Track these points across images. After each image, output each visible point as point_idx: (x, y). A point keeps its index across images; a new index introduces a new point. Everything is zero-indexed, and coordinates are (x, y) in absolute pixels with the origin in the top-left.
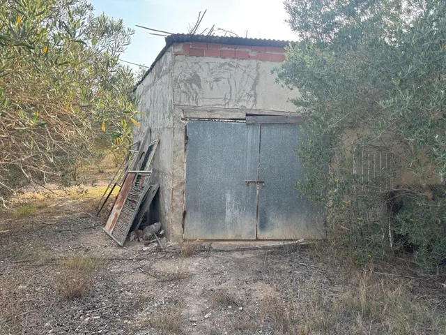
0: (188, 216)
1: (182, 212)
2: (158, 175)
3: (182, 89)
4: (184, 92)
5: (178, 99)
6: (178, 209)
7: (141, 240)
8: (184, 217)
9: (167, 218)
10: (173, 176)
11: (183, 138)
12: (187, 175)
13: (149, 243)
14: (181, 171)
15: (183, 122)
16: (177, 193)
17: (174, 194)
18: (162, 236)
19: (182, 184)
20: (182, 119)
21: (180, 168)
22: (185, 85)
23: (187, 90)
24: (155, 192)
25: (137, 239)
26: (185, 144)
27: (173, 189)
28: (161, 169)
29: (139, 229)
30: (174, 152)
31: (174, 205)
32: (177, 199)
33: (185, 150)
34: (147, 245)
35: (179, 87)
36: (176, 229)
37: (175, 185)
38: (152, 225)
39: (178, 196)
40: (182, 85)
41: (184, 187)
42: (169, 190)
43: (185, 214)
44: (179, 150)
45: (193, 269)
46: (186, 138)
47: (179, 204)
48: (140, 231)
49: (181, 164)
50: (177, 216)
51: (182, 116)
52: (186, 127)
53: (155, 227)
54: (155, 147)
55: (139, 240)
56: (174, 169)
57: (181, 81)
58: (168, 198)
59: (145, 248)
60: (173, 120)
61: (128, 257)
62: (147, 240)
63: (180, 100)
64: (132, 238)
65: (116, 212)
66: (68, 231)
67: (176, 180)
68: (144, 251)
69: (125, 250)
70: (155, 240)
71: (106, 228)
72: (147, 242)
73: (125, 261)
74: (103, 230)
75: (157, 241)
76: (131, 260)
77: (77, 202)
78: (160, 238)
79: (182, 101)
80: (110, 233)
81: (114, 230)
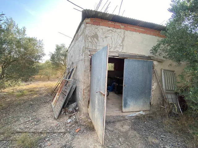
1: (88, 100)
2: (76, 81)
4: (90, 42)
6: (86, 99)
7: (67, 113)
8: (89, 104)
9: (80, 102)
10: (84, 83)
14: (88, 80)
15: (89, 56)
16: (86, 91)
17: (84, 91)
18: (76, 111)
19: (88, 87)
22: (91, 39)
23: (92, 41)
24: (74, 89)
25: (65, 113)
26: (90, 67)
27: (84, 89)
28: (77, 79)
29: (66, 107)
30: (85, 71)
31: (84, 97)
33: (90, 70)
34: (70, 117)
36: (85, 109)
37: (85, 87)
39: (86, 93)
40: (89, 39)
42: (82, 89)
43: (89, 102)
47: (87, 97)
48: (67, 109)
49: (88, 77)
50: (86, 102)
51: (89, 53)
52: (91, 59)
53: (74, 105)
54: (75, 69)
56: (84, 79)
57: (89, 36)
58: (81, 93)
59: (69, 121)
60: (85, 55)
61: (59, 130)
62: (70, 113)
63: (88, 46)
64: (62, 113)
65: (57, 96)
66: (36, 104)
67: (85, 85)
68: (68, 123)
69: (58, 122)
70: (74, 114)
71: (53, 103)
72: (70, 115)
73: (56, 134)
74: (51, 104)
75: (75, 114)
76: (60, 133)
77: (46, 88)
78: (76, 113)
79: (89, 46)
80: (53, 107)
81: (55, 106)
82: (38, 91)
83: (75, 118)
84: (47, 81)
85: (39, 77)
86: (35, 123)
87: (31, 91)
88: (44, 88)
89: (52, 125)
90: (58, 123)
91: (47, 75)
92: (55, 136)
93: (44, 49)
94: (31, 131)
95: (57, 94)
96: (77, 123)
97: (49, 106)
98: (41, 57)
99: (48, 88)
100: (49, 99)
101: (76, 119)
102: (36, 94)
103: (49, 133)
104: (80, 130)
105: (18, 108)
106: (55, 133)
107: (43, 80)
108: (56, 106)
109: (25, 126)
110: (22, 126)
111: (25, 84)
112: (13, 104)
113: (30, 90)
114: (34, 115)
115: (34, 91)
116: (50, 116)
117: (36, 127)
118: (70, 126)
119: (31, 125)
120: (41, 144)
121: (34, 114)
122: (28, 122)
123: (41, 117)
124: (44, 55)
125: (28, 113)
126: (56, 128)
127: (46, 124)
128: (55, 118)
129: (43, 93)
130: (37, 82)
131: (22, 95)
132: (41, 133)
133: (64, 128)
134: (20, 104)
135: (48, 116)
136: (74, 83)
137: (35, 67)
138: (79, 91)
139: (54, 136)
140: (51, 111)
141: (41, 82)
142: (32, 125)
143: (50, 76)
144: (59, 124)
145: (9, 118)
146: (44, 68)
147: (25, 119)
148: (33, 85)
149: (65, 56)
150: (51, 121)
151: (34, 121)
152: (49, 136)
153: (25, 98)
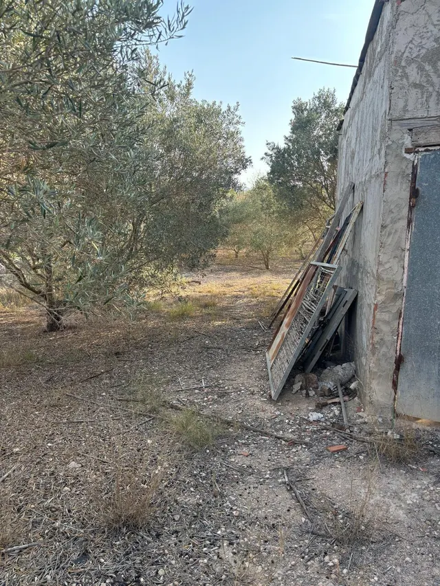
0: (408, 366)
1: (393, 356)
2: (357, 273)
3: (412, 79)
4: (415, 86)
5: (401, 104)
6: (384, 349)
7: (312, 393)
8: (398, 369)
9: (364, 360)
10: (379, 278)
11: (406, 194)
12: (410, 279)
13: (325, 405)
14: (396, 268)
15: (408, 156)
16: (386, 317)
17: (378, 316)
18: (350, 393)
19: (397, 296)
20: (408, 151)
21: (394, 264)
22: (421, 69)
23: (424, 79)
24: (348, 306)
25: (304, 392)
26: (411, 208)
27: (376, 305)
28: (361, 262)
29: (313, 371)
30: (383, 227)
31: (376, 338)
32: (385, 328)
33: (409, 222)
34: (320, 407)
35: (405, 76)
36: (378, 390)
37: (380, 298)
38: (339, 368)
39: (387, 323)
40: (413, 72)
41: (401, 304)
42: (369, 305)
43: (399, 361)
44: (394, 222)
45: (401, 514)
46: (414, 193)
47: (388, 338)
48: (313, 376)
49: (398, 253)
50: (383, 363)
51: (408, 142)
52: (414, 168)
53: (341, 371)
54: (353, 220)
55: (307, 395)
56: (380, 264)
57: (410, 61)
58: (368, 322)
59: (314, 416)
60: (386, 154)
61: (277, 431)
62: (323, 395)
63: (406, 106)
64: (297, 387)
65: (284, 329)
66: (219, 348)
67: (383, 287)
68: (309, 423)
69: (278, 410)
70: (336, 400)
71: (270, 355)
72: (322, 400)
73: (267, 438)
74: (264, 356)
75: (340, 403)
76: (279, 438)
77: (254, 301)
78: (346, 398)
79: (409, 108)
80: (269, 365)
81: (274, 363)
82: (226, 309)
83: (337, 412)
84: (259, 274)
85: (233, 256)
86: (216, 397)
87: (206, 306)
88: (245, 300)
89: (261, 414)
90: (278, 413)
91: (259, 247)
92: (265, 441)
93: (243, 143)
94: (205, 414)
95: (286, 320)
96: (342, 428)
97: (256, 362)
98: (236, 172)
99: (262, 300)
100: (261, 339)
101: (340, 417)
102: (221, 317)
103: (247, 429)
104: (345, 449)
105: (173, 350)
106: (266, 434)
107: (246, 267)
108: (279, 362)
109: (191, 398)
110: (183, 397)
111: (190, 279)
112: (159, 337)
113: (202, 302)
114: (213, 376)
115: (214, 305)
116: (256, 389)
117: (217, 408)
118: (314, 432)
119: (206, 399)
120: (226, 446)
121: (213, 374)
122: (197, 391)
123: (231, 387)
124: (244, 163)
125: (197, 368)
126: (269, 425)
127: (244, 406)
128: (270, 396)
129: (243, 317)
130: (225, 276)
131: (182, 316)
132: (229, 423)
133: (294, 432)
134: (176, 341)
135: (252, 389)
136: (353, 280)
137: (218, 216)
138: (363, 317)
139: (262, 441)
140: (262, 378)
141: (238, 275)
142: (208, 401)
143: (270, 250)
144: (280, 418)
145: (154, 371)
146: (248, 216)
147: (191, 381)
148: (211, 285)
149: (334, 151)
150: (258, 403)
151: (212, 393)
152: (247, 436)
153: (190, 324)
